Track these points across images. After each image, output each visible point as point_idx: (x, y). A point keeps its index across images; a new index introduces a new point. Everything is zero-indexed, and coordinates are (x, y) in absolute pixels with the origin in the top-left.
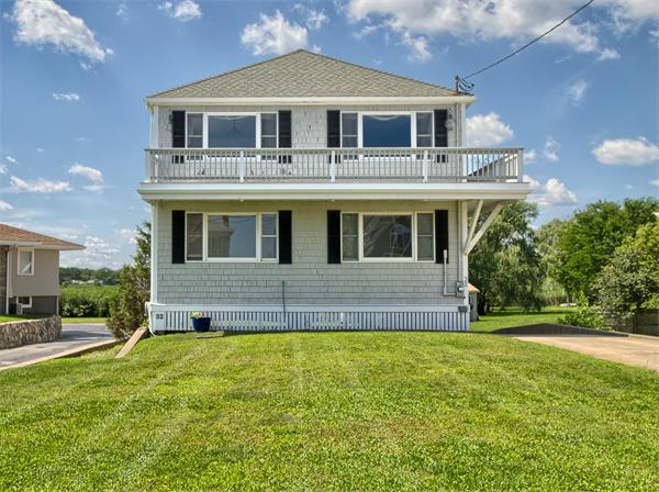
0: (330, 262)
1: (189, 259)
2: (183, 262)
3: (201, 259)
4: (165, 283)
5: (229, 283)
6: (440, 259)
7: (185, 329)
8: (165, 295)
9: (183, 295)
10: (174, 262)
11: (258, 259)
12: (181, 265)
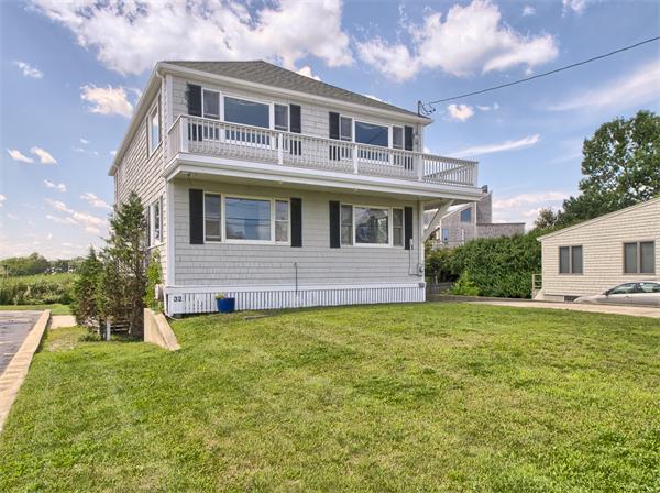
0: (332, 246)
1: (207, 239)
2: (202, 243)
3: (219, 240)
4: (182, 264)
5: (248, 265)
6: (408, 247)
7: (208, 310)
8: (183, 277)
9: (202, 276)
10: (191, 243)
11: (272, 242)
12: (199, 246)
